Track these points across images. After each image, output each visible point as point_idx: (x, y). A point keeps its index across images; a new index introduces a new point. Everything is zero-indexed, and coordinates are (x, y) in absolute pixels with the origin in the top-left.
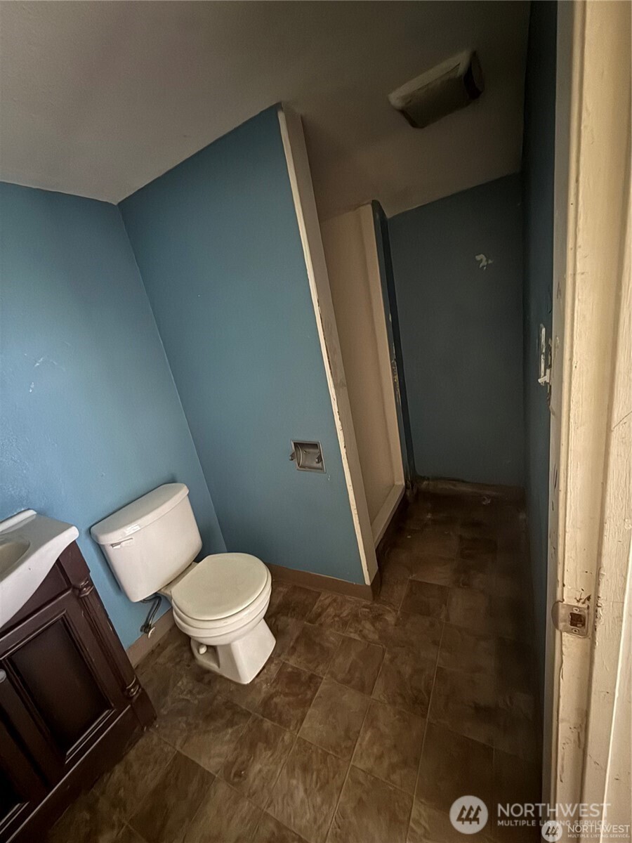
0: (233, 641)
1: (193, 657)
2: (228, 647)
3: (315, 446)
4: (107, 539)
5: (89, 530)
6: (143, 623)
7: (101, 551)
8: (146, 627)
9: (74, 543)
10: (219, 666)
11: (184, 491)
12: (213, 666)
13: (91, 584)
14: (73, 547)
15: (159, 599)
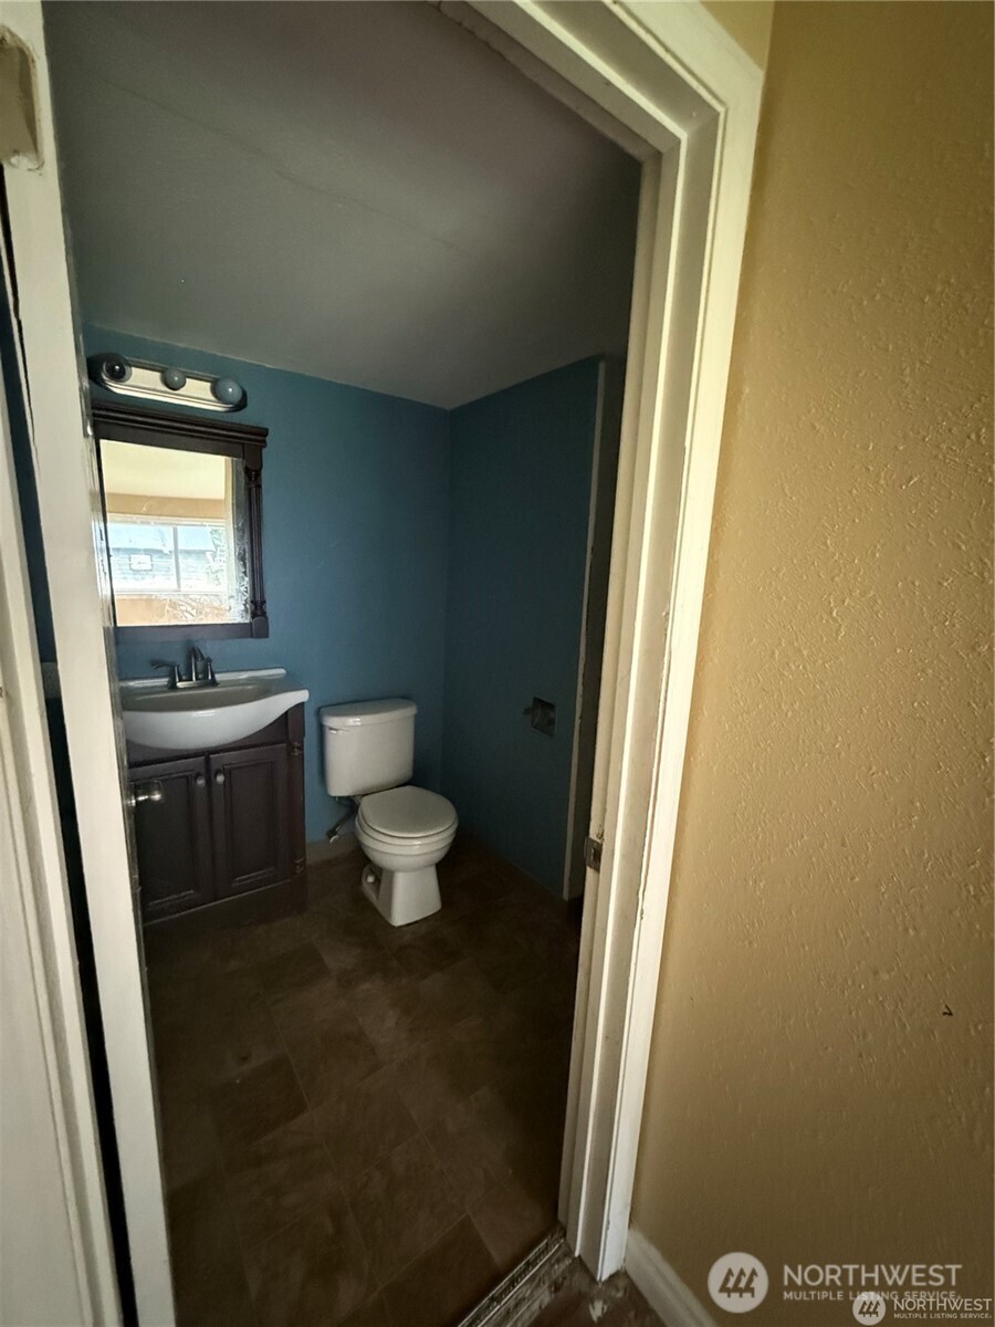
0: (398, 870)
1: (360, 882)
2: (391, 874)
3: (551, 706)
4: (332, 721)
5: (320, 708)
6: (332, 826)
7: (321, 730)
8: (332, 832)
9: (302, 704)
10: (377, 897)
11: (411, 711)
12: (372, 896)
13: (301, 748)
14: (299, 708)
15: (350, 805)
